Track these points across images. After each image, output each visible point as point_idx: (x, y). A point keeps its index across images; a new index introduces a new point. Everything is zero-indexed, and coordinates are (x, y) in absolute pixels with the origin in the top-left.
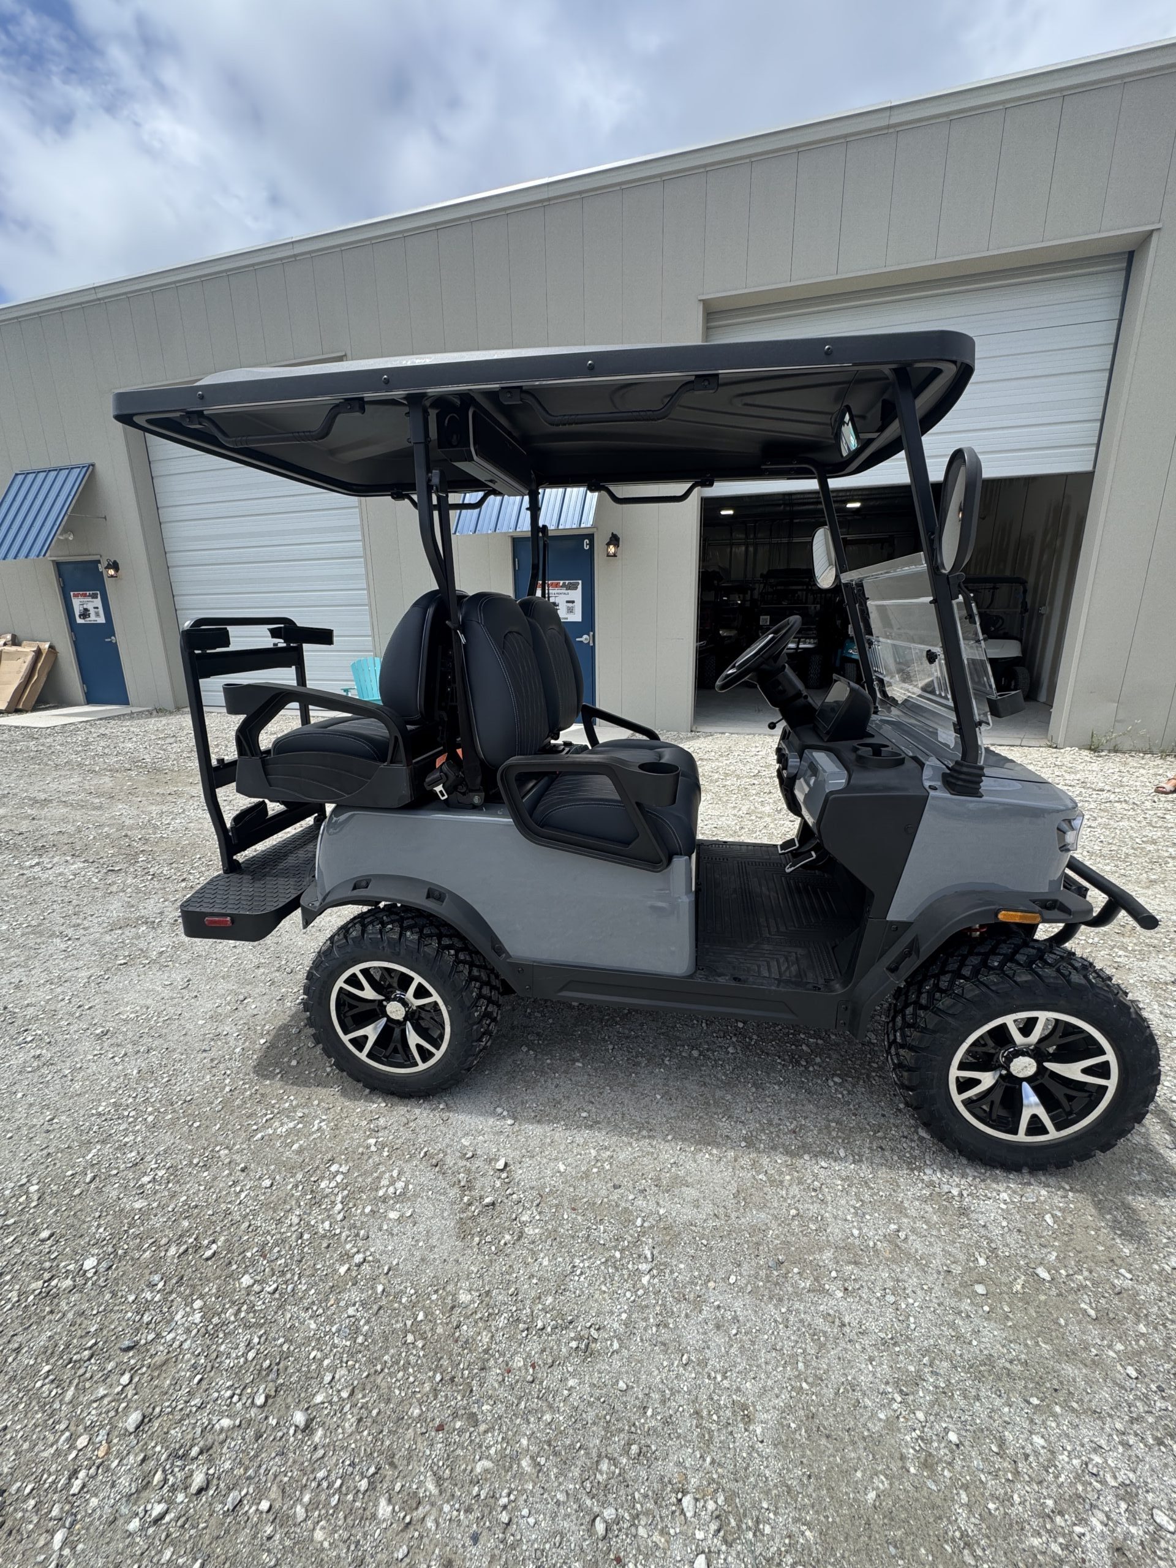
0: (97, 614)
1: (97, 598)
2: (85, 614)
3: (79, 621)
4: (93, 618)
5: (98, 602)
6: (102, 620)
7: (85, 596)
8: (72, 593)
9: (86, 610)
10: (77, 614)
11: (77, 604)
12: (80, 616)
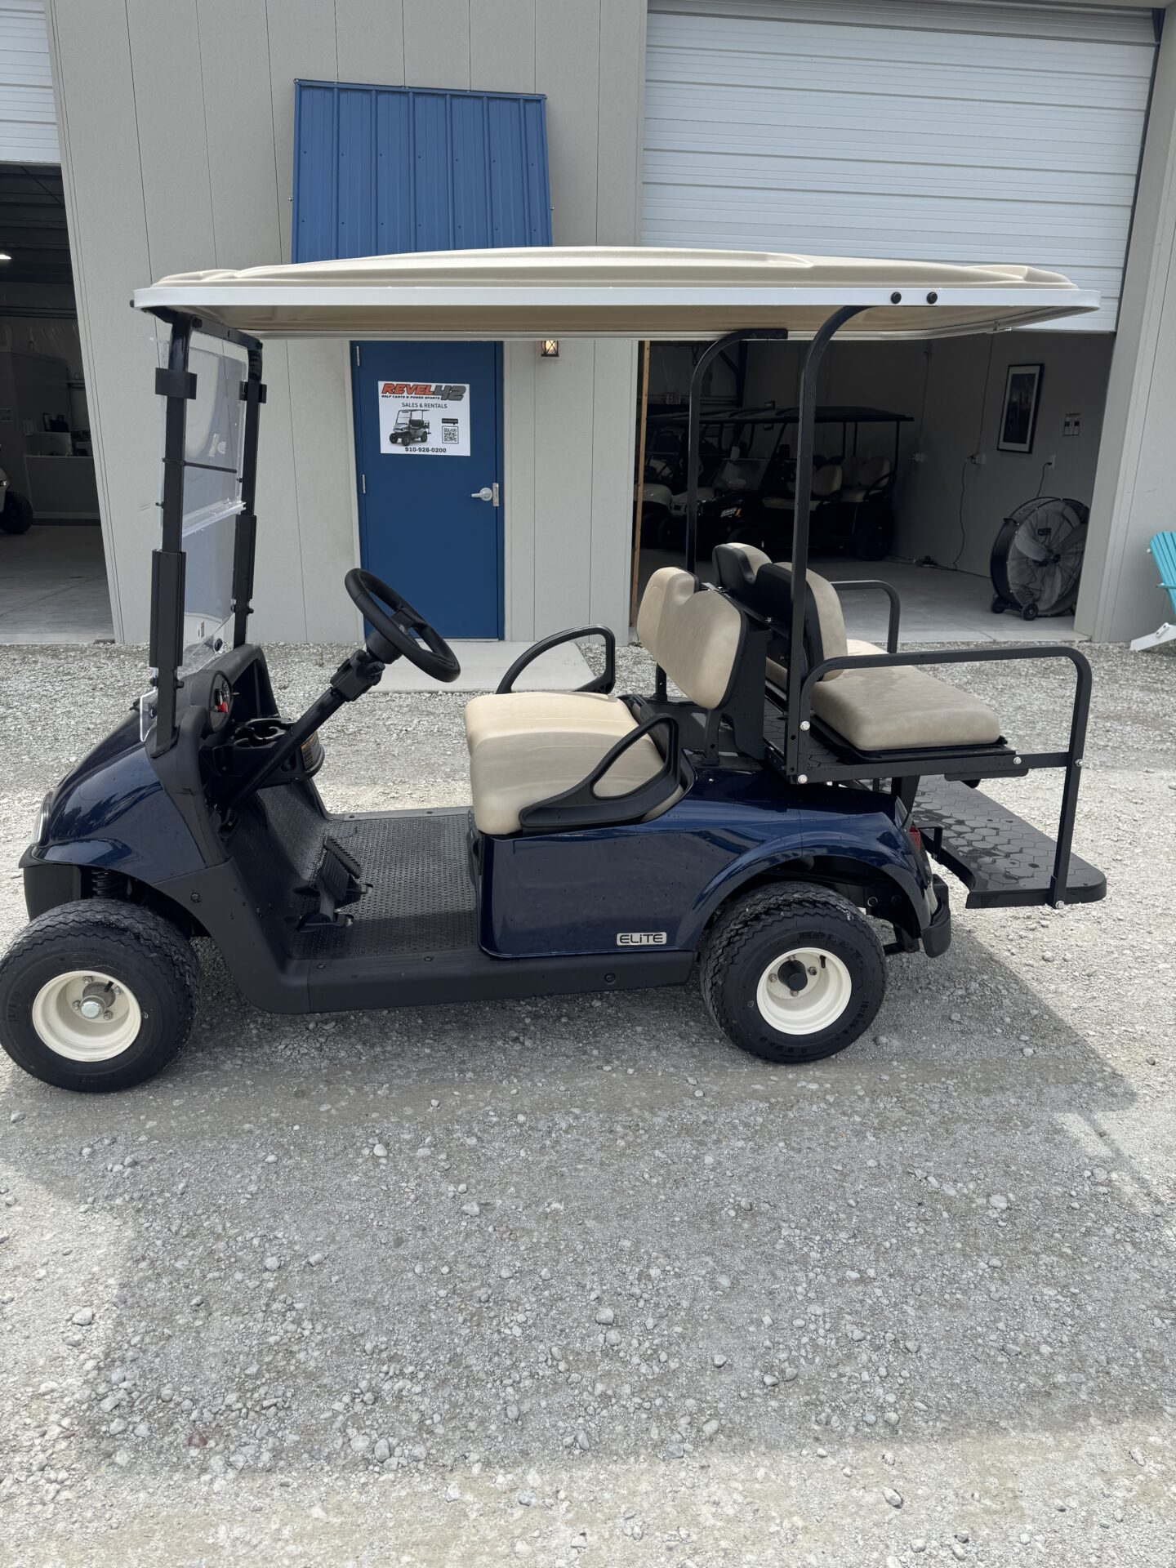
0: (450, 437)
1: (459, 397)
2: (414, 431)
3: (387, 447)
4: (435, 443)
5: (461, 409)
6: (462, 447)
7: (425, 391)
8: (381, 384)
9: (419, 424)
10: (386, 429)
11: (392, 411)
12: (393, 439)
